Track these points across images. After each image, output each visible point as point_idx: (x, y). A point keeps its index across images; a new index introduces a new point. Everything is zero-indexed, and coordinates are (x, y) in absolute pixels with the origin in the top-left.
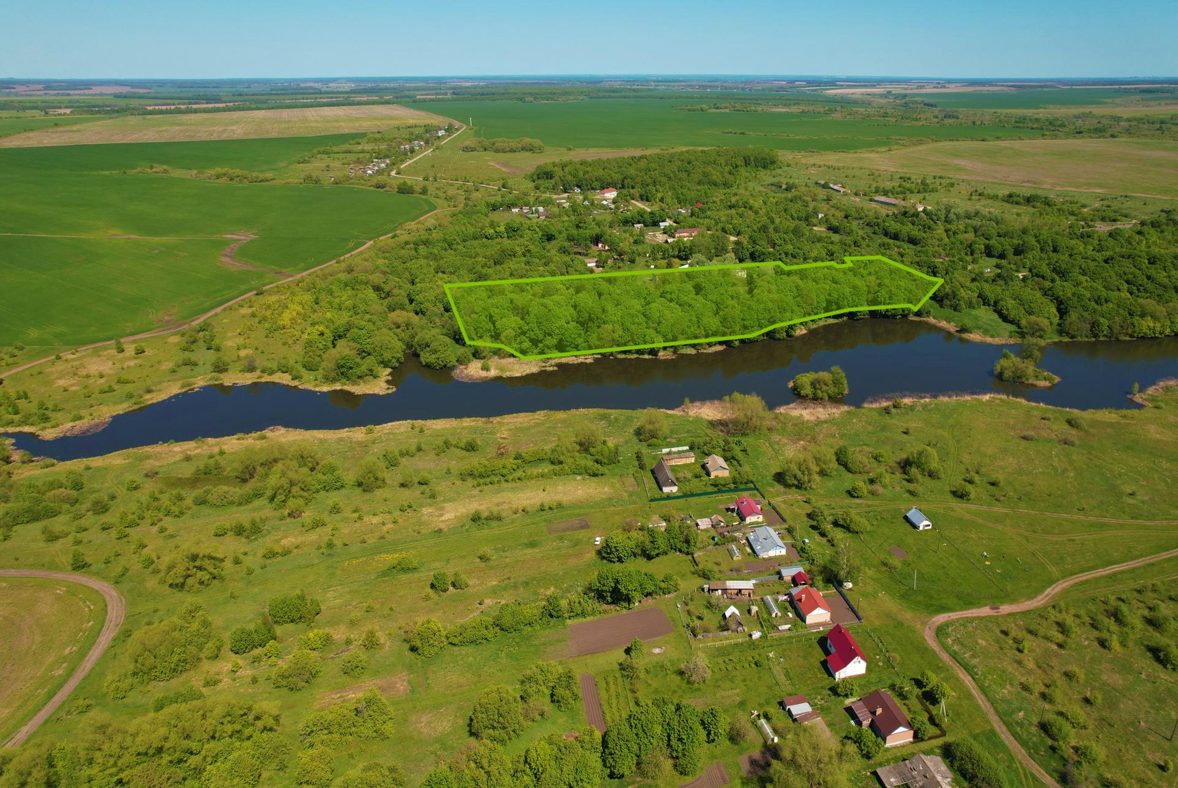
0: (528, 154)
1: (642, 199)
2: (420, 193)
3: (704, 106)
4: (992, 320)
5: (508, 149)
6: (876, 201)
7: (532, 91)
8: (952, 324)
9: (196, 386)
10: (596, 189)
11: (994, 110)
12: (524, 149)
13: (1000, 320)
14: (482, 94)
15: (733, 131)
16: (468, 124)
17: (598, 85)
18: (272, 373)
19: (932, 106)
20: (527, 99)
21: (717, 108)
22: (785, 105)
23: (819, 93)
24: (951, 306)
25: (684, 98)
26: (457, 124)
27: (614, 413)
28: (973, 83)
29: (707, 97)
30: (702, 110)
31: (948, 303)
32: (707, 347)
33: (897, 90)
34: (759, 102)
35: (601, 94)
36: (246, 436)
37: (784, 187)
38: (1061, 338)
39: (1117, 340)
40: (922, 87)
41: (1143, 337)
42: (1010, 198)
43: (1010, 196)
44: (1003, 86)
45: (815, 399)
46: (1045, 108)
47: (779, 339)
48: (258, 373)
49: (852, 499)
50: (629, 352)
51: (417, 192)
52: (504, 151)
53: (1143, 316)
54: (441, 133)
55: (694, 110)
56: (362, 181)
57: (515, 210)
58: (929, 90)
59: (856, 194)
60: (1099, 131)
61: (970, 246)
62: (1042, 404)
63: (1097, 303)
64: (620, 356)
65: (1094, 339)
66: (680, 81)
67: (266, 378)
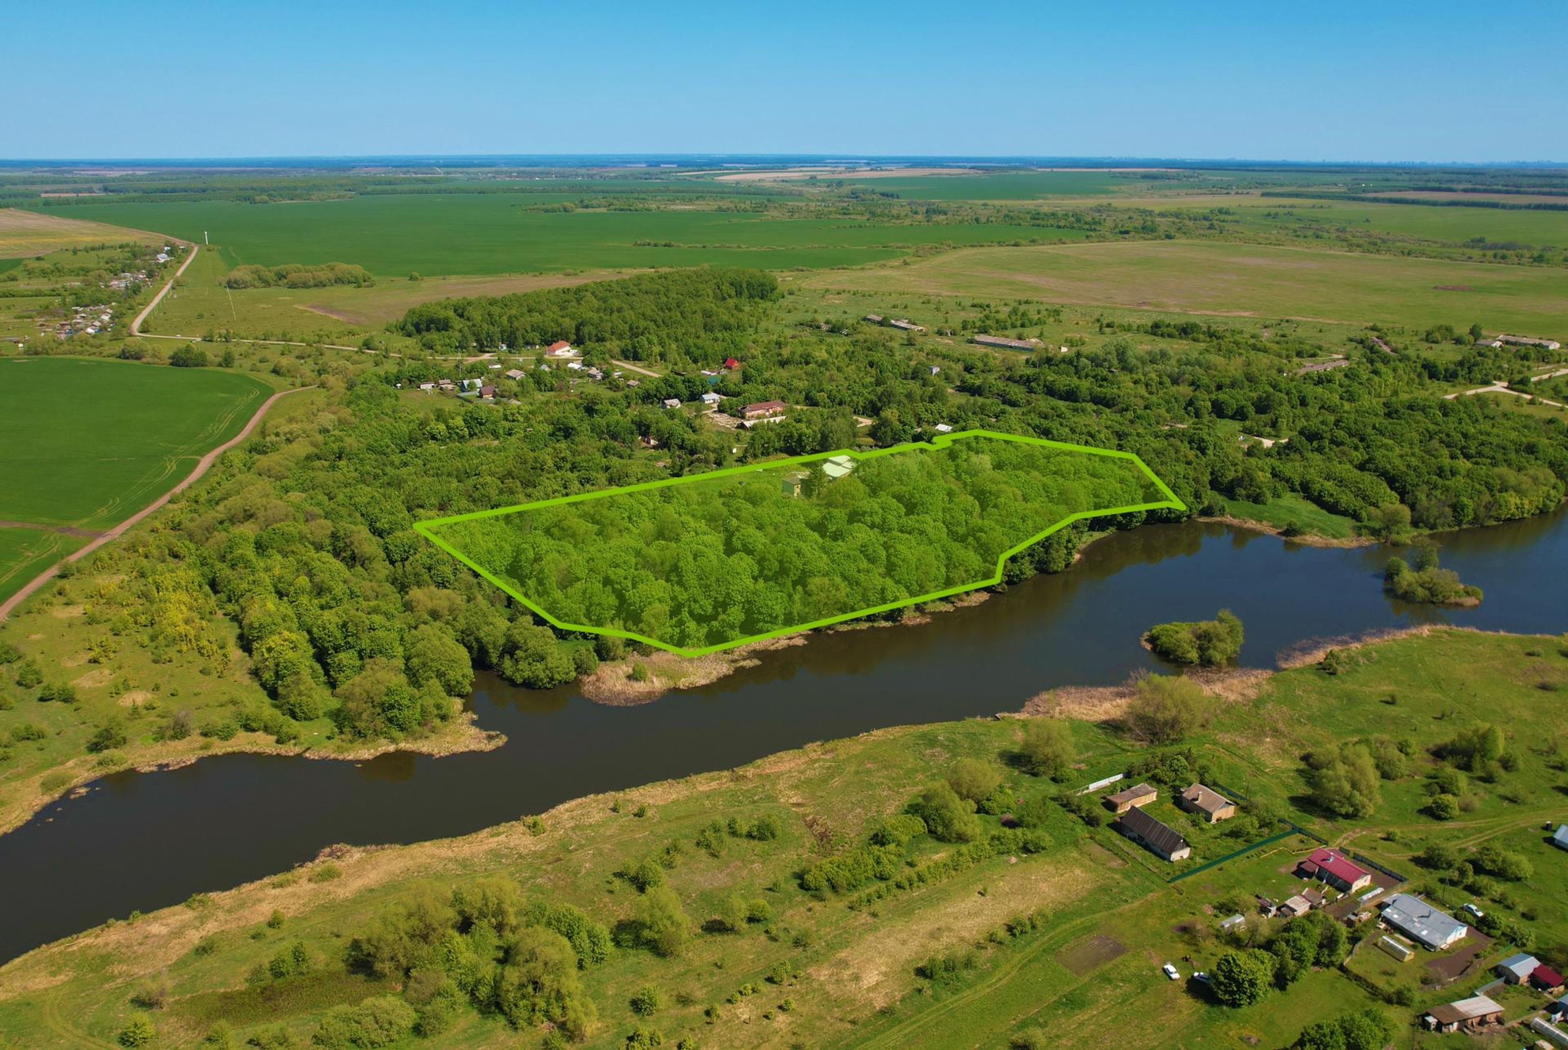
0: (349, 289)
1: (627, 358)
2: (220, 365)
3: (567, 204)
4: (1311, 512)
5: (312, 282)
6: (978, 343)
7: (255, 185)
8: (1264, 523)
9: (74, 782)
10: (533, 344)
11: (983, 202)
12: (339, 281)
13: (1324, 512)
14: (164, 191)
15: (653, 242)
16: (200, 241)
17: (347, 174)
18: (226, 735)
19: (892, 196)
20: (258, 198)
21: (587, 207)
22: (684, 201)
23: (709, 179)
24: (1248, 497)
25: (517, 191)
26: (182, 244)
27: (940, 730)
28: (915, 163)
29: (553, 191)
30: (566, 210)
31: (1244, 492)
32: (965, 597)
33: (822, 173)
34: (642, 196)
35: (370, 188)
36: (289, 876)
37: (825, 328)
38: (1420, 531)
39: (1482, 526)
40: (854, 170)
41: (1509, 519)
42: (1156, 329)
43: (1156, 326)
44: (965, 167)
45: (1206, 663)
46: (1045, 199)
47: (1056, 572)
48: (195, 739)
49: (1442, 823)
50: (857, 620)
51: (211, 364)
52: (305, 286)
53: (1504, 489)
54: (162, 258)
55: (553, 211)
56: (86, 347)
57: (427, 387)
58: (865, 173)
59: (940, 333)
60: (1148, 230)
61: (1191, 403)
62: (1502, 633)
63: (1440, 476)
64: (845, 628)
65: (1457, 528)
66: (475, 166)
67: (220, 748)
